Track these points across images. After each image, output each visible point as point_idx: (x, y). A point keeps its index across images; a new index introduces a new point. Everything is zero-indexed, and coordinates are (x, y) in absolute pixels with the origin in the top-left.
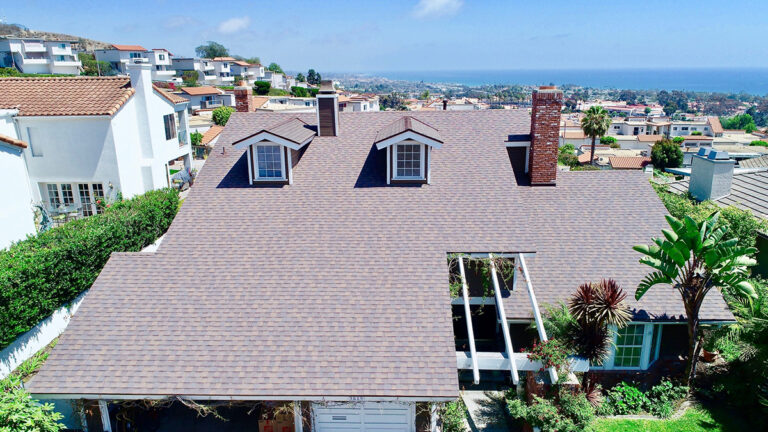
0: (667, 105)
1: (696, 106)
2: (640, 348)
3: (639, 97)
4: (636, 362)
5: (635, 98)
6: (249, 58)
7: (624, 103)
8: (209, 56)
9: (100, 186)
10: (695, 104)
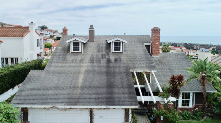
0: (187, 47)
1: (196, 48)
2: (189, 100)
3: (178, 45)
4: (188, 105)
5: (177, 45)
6: (54, 30)
7: (173, 47)
8: (42, 29)
9: (17, 59)
10: (196, 47)
